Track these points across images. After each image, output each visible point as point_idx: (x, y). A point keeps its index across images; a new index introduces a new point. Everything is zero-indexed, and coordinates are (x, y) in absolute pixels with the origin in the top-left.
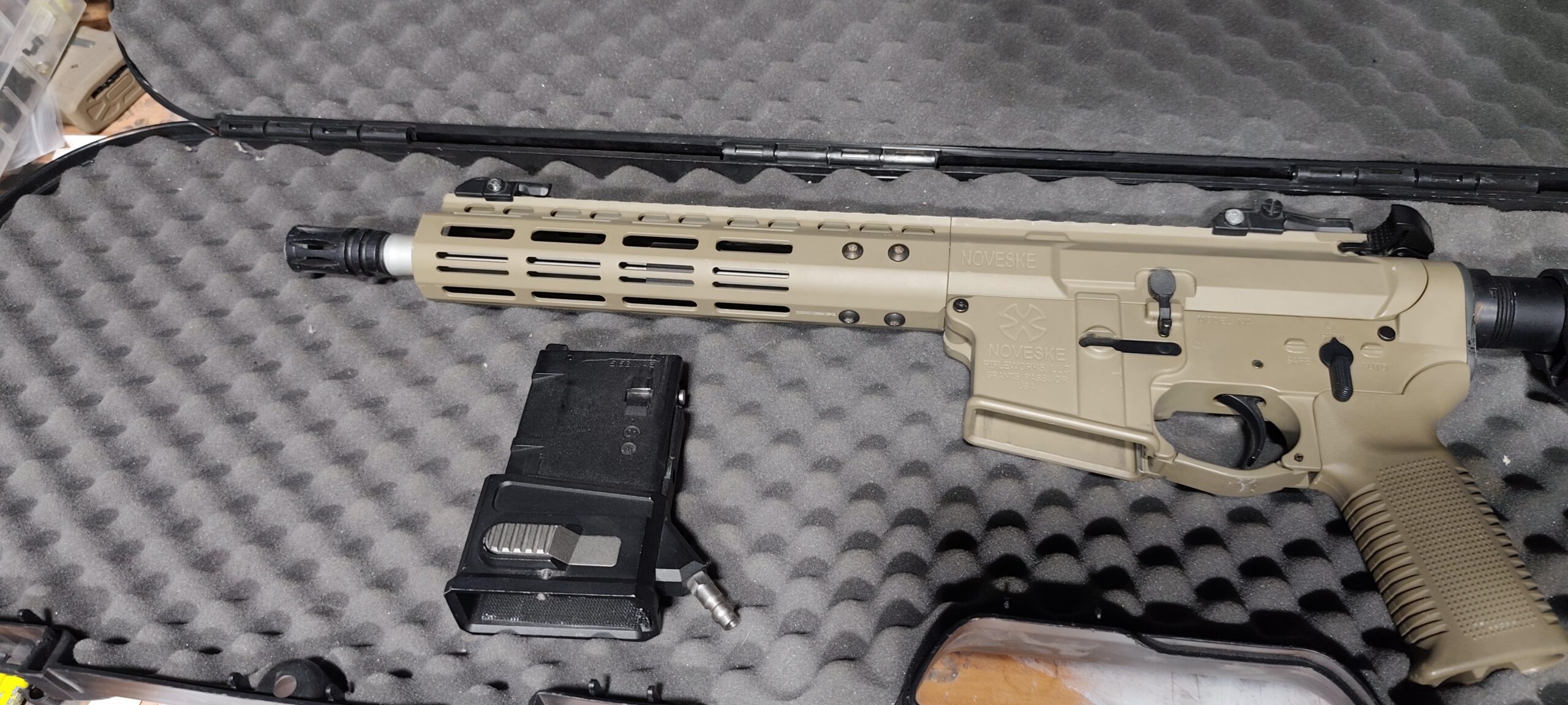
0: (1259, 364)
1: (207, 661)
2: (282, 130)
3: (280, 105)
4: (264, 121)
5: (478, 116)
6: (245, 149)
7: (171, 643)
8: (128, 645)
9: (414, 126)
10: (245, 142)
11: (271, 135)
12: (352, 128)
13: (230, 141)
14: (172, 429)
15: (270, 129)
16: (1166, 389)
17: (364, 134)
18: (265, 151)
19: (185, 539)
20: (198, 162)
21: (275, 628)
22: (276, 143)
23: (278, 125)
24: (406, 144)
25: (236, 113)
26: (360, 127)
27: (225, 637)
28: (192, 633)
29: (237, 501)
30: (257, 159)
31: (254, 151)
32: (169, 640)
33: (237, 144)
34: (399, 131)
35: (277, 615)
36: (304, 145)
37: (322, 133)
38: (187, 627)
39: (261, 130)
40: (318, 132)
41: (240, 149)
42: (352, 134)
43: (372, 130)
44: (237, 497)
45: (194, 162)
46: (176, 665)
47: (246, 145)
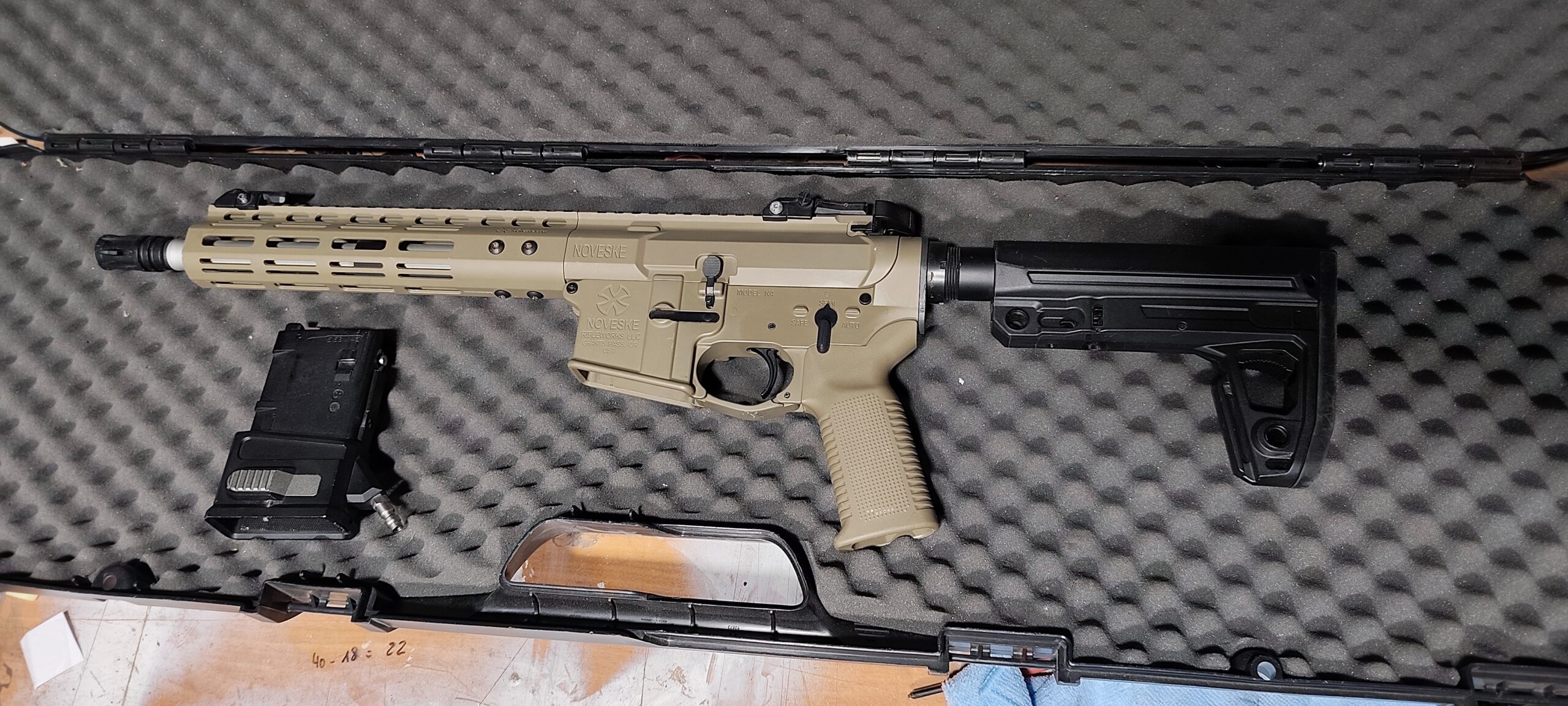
0: (772, 326)
1: (61, 567)
2: (91, 146)
3: (89, 124)
4: (76, 138)
5: (240, 127)
6: (66, 163)
7: (39, 556)
8: (12, 558)
9: (190, 138)
10: (65, 157)
11: (83, 150)
12: (143, 143)
13: (53, 158)
14: (31, 398)
15: (82, 146)
16: (709, 347)
17: (153, 148)
18: (82, 163)
19: (45, 481)
20: (31, 177)
21: (111, 539)
22: (88, 158)
23: (89, 143)
24: (186, 154)
25: (56, 132)
26: (150, 141)
27: (74, 549)
28: (53, 547)
29: (82, 449)
30: (78, 169)
31: (74, 164)
32: (37, 553)
33: (59, 160)
34: (179, 144)
35: (111, 531)
36: (110, 159)
37: (121, 149)
38: (51, 543)
39: (76, 147)
40: (118, 148)
41: (62, 164)
42: (144, 148)
43: (160, 144)
44: (80, 446)
45: (28, 177)
46: (40, 571)
47: (66, 160)
